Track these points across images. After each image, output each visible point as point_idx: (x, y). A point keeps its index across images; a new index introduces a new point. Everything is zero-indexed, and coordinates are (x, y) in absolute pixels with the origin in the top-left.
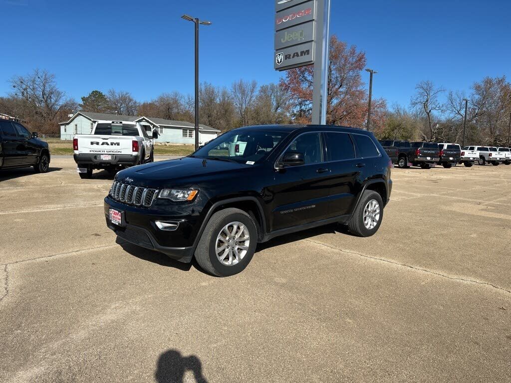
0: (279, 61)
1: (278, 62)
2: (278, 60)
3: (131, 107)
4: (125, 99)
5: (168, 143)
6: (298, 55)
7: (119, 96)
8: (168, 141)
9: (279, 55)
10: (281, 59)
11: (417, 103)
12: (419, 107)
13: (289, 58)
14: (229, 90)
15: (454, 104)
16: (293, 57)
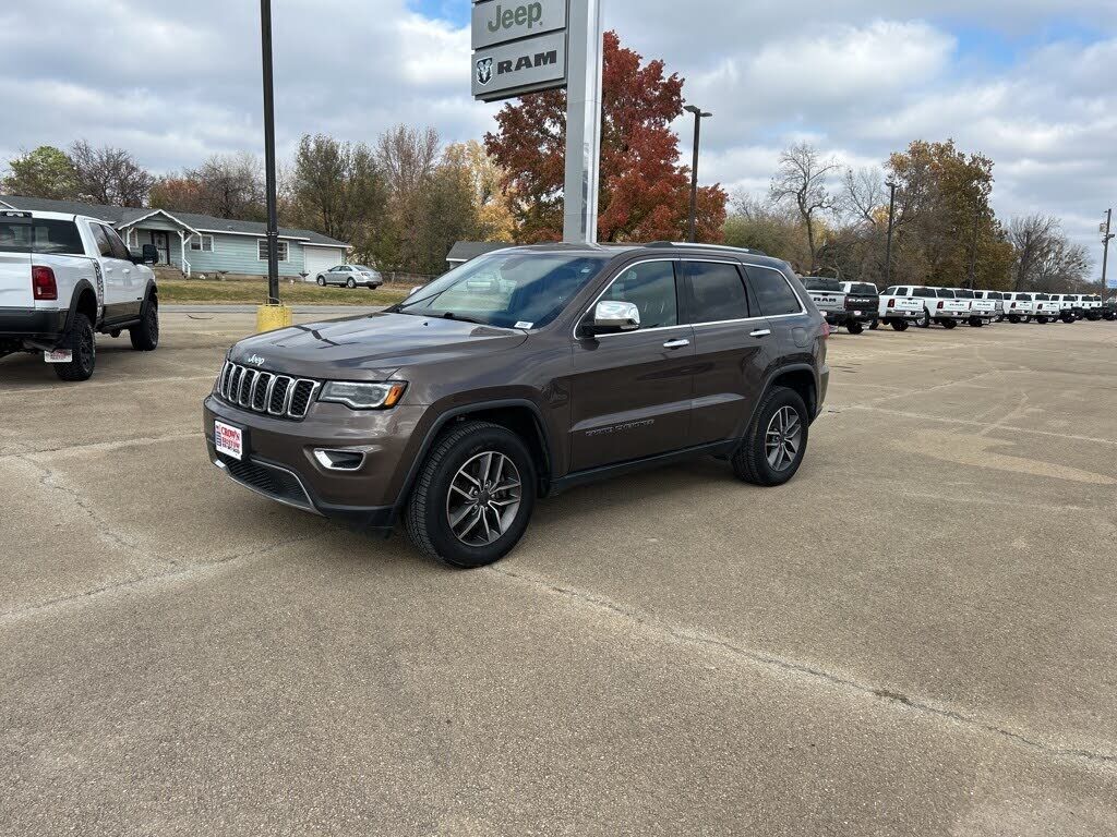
0: (485, 77)
1: (482, 80)
2: (481, 76)
3: (135, 186)
4: (116, 168)
5: (223, 273)
6: (528, 65)
7: (101, 157)
8: (223, 269)
9: (484, 61)
10: (488, 74)
11: (783, 193)
12: (789, 202)
13: (509, 70)
14: (374, 150)
15: (857, 196)
16: (518, 68)
